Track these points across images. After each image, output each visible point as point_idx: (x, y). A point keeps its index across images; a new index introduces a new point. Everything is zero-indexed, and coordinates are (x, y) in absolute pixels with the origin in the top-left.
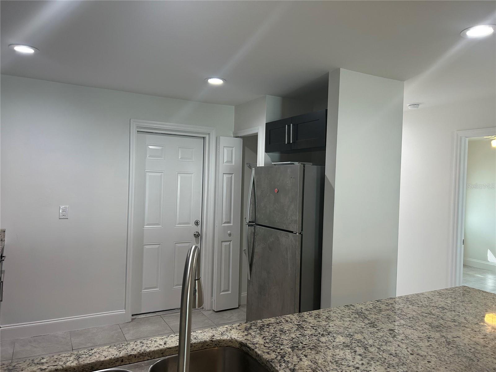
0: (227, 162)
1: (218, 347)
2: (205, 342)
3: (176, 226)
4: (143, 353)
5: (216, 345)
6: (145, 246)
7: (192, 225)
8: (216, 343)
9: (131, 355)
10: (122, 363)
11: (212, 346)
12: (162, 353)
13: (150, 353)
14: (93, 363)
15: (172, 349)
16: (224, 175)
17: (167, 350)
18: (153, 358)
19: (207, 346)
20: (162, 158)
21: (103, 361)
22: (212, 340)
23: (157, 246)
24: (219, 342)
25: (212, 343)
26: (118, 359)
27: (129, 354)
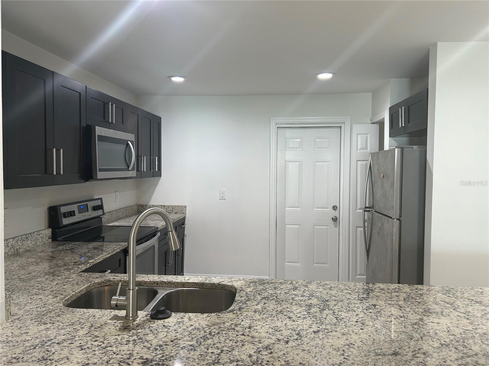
0: (361, 149)
1: (223, 289)
2: (214, 284)
3: (314, 210)
4: (170, 282)
5: (222, 287)
6: (287, 225)
7: (330, 209)
8: (222, 286)
9: (163, 281)
10: (158, 286)
11: (219, 288)
12: (183, 285)
13: (175, 283)
14: (140, 281)
15: (190, 284)
16: (358, 162)
17: (186, 284)
18: (177, 287)
19: (215, 287)
20: (300, 149)
21: (146, 281)
22: (219, 284)
23: (297, 226)
24: (224, 286)
25: (219, 286)
26: (155, 282)
27: (162, 281)
